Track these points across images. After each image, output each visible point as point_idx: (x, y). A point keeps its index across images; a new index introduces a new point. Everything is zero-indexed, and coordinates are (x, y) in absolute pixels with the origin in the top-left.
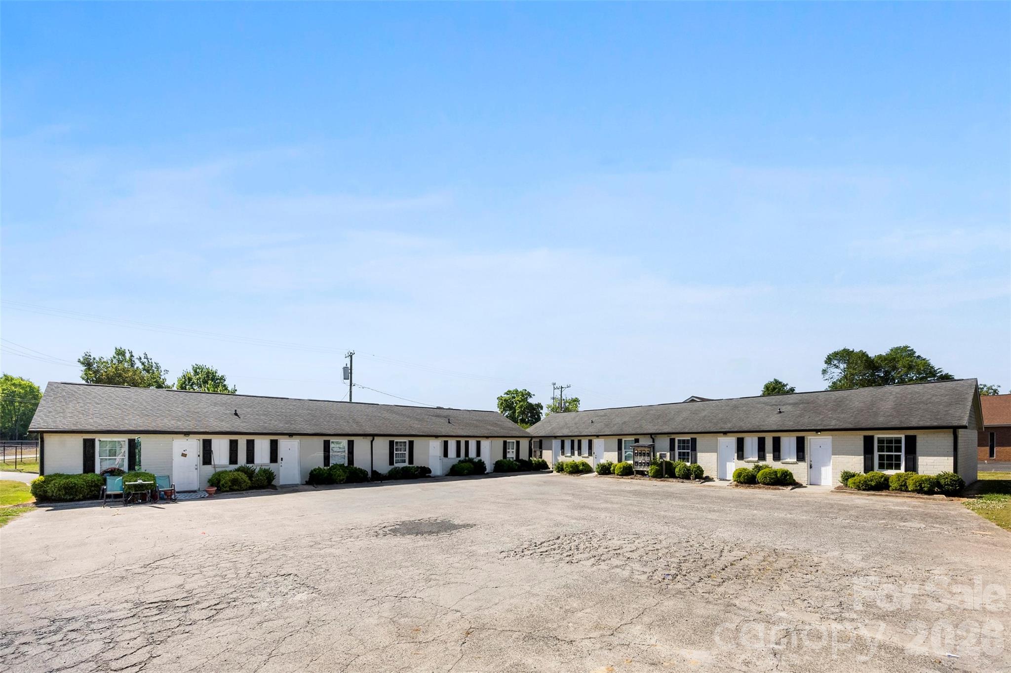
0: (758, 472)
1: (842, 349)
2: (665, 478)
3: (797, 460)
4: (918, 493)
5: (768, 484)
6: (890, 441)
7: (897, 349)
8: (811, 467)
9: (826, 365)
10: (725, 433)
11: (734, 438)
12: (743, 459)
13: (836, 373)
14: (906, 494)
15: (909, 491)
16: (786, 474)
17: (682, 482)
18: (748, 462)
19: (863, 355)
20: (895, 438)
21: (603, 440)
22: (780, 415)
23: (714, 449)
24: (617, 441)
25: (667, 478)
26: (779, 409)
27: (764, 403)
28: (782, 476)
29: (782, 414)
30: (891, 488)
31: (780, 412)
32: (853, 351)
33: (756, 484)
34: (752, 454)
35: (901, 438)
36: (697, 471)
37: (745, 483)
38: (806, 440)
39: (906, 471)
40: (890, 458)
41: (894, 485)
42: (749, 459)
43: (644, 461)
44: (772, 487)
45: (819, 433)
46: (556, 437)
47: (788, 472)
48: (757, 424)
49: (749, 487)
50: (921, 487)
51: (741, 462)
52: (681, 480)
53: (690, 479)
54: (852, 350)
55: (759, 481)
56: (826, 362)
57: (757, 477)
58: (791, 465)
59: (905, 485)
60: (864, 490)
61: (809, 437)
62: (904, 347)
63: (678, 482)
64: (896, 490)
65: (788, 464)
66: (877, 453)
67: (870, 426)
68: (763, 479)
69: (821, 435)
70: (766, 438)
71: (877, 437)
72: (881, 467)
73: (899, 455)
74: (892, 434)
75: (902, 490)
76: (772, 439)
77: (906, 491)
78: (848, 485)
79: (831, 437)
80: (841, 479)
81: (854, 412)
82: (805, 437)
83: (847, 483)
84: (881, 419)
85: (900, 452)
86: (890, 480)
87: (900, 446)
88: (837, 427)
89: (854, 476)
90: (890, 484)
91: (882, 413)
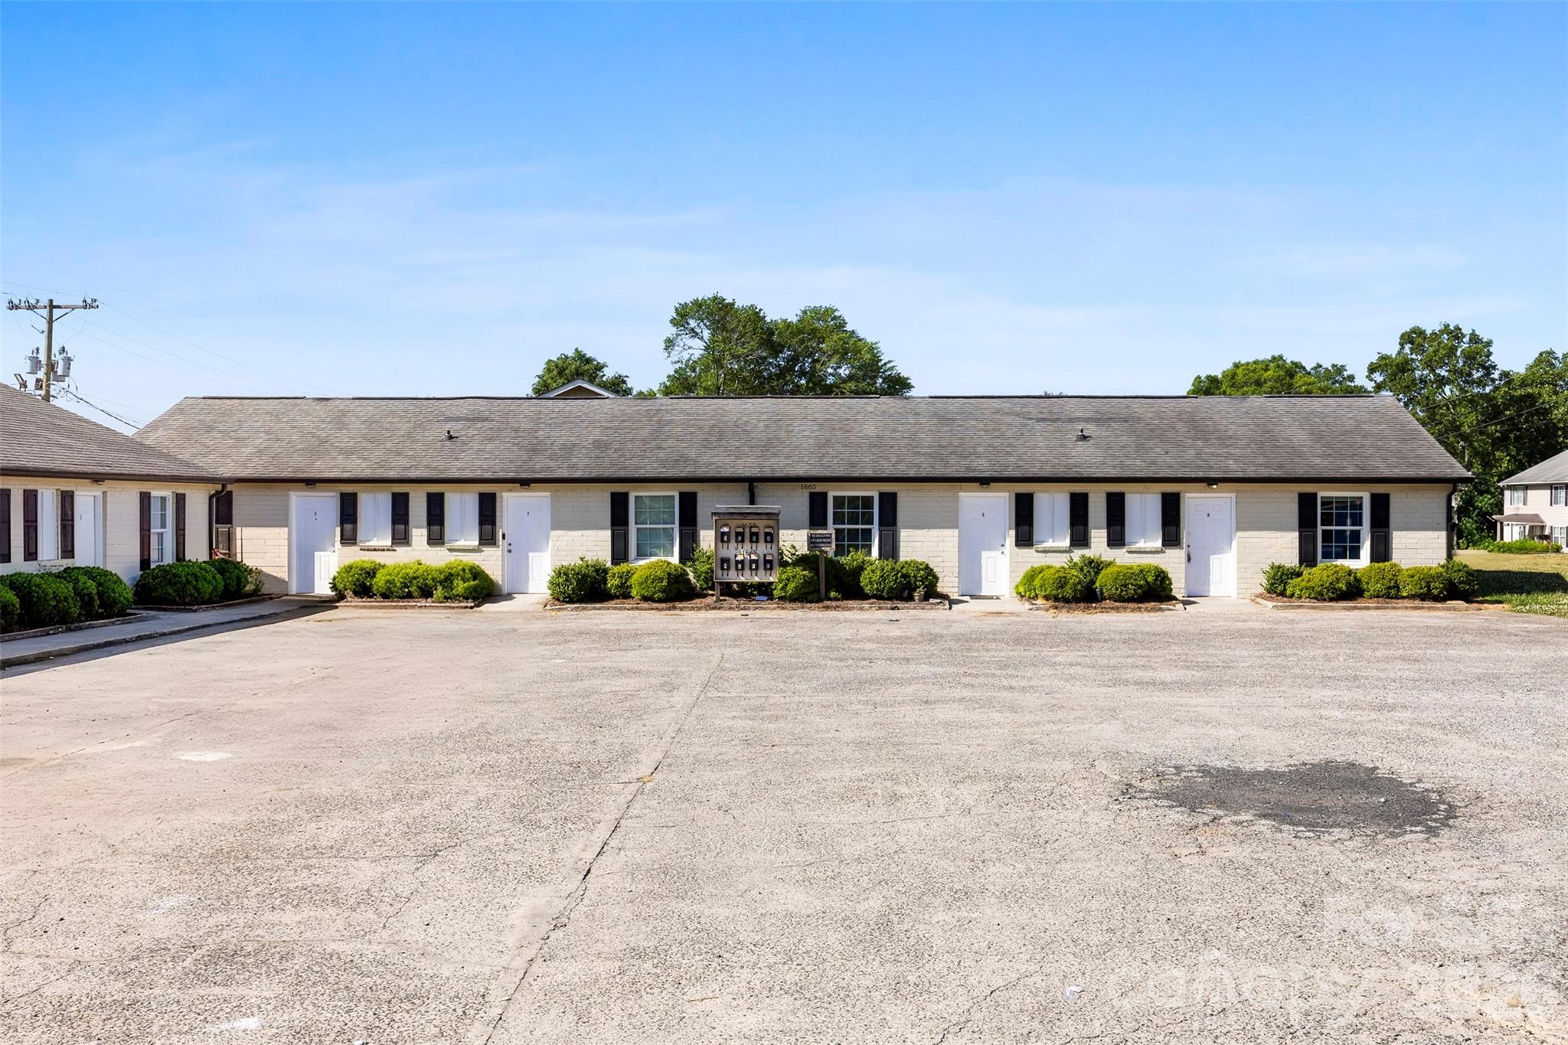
0: (1097, 573)
1: (711, 296)
2: (830, 599)
3: (1163, 545)
4: (1423, 600)
6: (1342, 503)
7: (815, 311)
8: (1189, 558)
9: (674, 330)
10: (985, 482)
11: (1006, 494)
12: (1033, 546)
13: (694, 348)
14: (1401, 603)
15: (1403, 598)
17: (893, 609)
18: (1044, 552)
19: (755, 316)
20: (1350, 498)
21: (548, 494)
23: (949, 521)
24: (609, 500)
25: (836, 599)
26: (1082, 431)
28: (1156, 580)
30: (1366, 594)
31: (1085, 437)
32: (733, 304)
33: (1101, 601)
34: (1053, 532)
35: (1361, 498)
36: (926, 578)
39: (1373, 560)
41: (1374, 587)
42: (1049, 545)
43: (753, 557)
45: (1215, 486)
46: (311, 483)
47: (1158, 571)
48: (1057, 461)
50: (1428, 586)
51: (1025, 552)
52: (889, 604)
53: (910, 598)
54: (731, 301)
55: (1106, 594)
56: (674, 322)
57: (1098, 585)
58: (1149, 555)
59: (1397, 587)
60: (1331, 600)
61: (1187, 495)
62: (827, 310)
63: (880, 608)
64: (1378, 597)
65: (1143, 555)
66: (1320, 528)
67: (1313, 474)
68: (1117, 589)
69: (1215, 491)
70: (1090, 495)
71: (1322, 497)
72: (1327, 555)
73: (1359, 531)
74: (1349, 491)
75: (1389, 597)
76: (1105, 495)
77: (1397, 597)
78: (1288, 592)
79: (1233, 495)
80: (1265, 582)
81: (1248, 444)
82: (1181, 495)
83: (1285, 589)
84: (1317, 461)
85: (1361, 525)
86: (1364, 580)
87: (1361, 514)
88: (1252, 475)
89: (1299, 575)
90: (1365, 587)
91: (1305, 449)
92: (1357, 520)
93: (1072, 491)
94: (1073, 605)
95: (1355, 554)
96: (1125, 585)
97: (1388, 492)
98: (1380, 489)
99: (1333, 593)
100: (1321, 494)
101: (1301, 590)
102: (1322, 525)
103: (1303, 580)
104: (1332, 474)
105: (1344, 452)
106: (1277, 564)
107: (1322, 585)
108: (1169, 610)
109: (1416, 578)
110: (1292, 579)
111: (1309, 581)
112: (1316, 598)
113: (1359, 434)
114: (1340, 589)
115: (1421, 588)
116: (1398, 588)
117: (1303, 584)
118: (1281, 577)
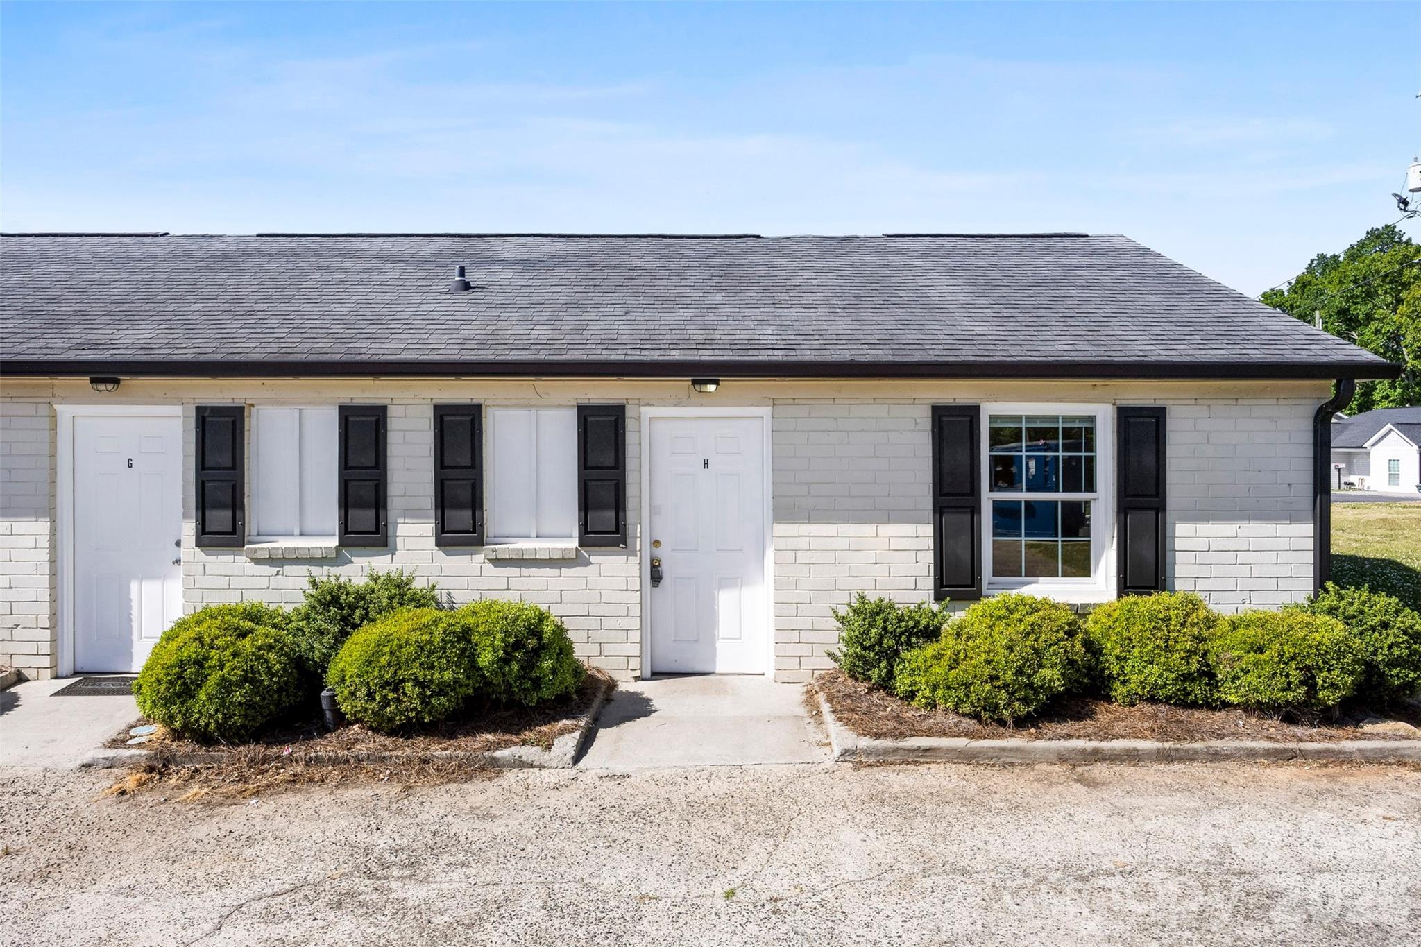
0: (342, 636)
3: (583, 543)
4: (1290, 719)
5: (407, 729)
6: (1042, 433)
8: (656, 578)
10: (109, 373)
11: (177, 410)
12: (238, 546)
16: (532, 643)
18: (269, 564)
20: (1065, 418)
22: (466, 297)
26: (462, 272)
27: (375, 256)
28: (506, 661)
29: (478, 294)
30: (1119, 690)
31: (467, 287)
33: (324, 730)
34: (302, 514)
35: (1092, 419)
37: (235, 736)
38: (630, 425)
39: (1124, 587)
40: (1039, 518)
41: (1141, 673)
42: (282, 543)
44: (439, 750)
45: (712, 388)
47: (547, 629)
48: (337, 328)
49: (259, 764)
50: (1309, 682)
51: (224, 562)
55: (346, 708)
57: (331, 677)
58: (547, 571)
59: (1208, 674)
60: (1021, 723)
61: (647, 412)
64: (1152, 700)
65: (533, 571)
66: (988, 498)
67: (967, 354)
68: (370, 696)
69: (712, 401)
70: (392, 412)
71: (993, 418)
72: (1006, 567)
73: (1088, 503)
74: (1061, 400)
75: (1184, 702)
76: (429, 413)
77: (1210, 705)
78: (902, 683)
79: (766, 411)
80: (839, 648)
81: (826, 299)
82: (630, 412)
83: (891, 675)
84: (979, 330)
85: (1090, 487)
86: (1111, 648)
87: (1090, 461)
88: (807, 356)
89: (932, 634)
90: (1115, 669)
91: (952, 308)
92: (1081, 476)
93: (347, 402)
94: (222, 752)
95: (1080, 565)
96: (396, 685)
97: (1159, 403)
98: (1141, 393)
99: (1025, 701)
100: (989, 409)
101: (935, 688)
102: (994, 487)
103: (938, 657)
104: (1018, 355)
105: (1042, 312)
106: (872, 598)
107: (994, 678)
108: (521, 764)
109: (1271, 653)
110: (909, 644)
111: (955, 663)
112: (976, 716)
113: (1074, 284)
114: (1046, 687)
115: (1288, 688)
116: (1212, 676)
117: (939, 670)
118: (880, 643)
